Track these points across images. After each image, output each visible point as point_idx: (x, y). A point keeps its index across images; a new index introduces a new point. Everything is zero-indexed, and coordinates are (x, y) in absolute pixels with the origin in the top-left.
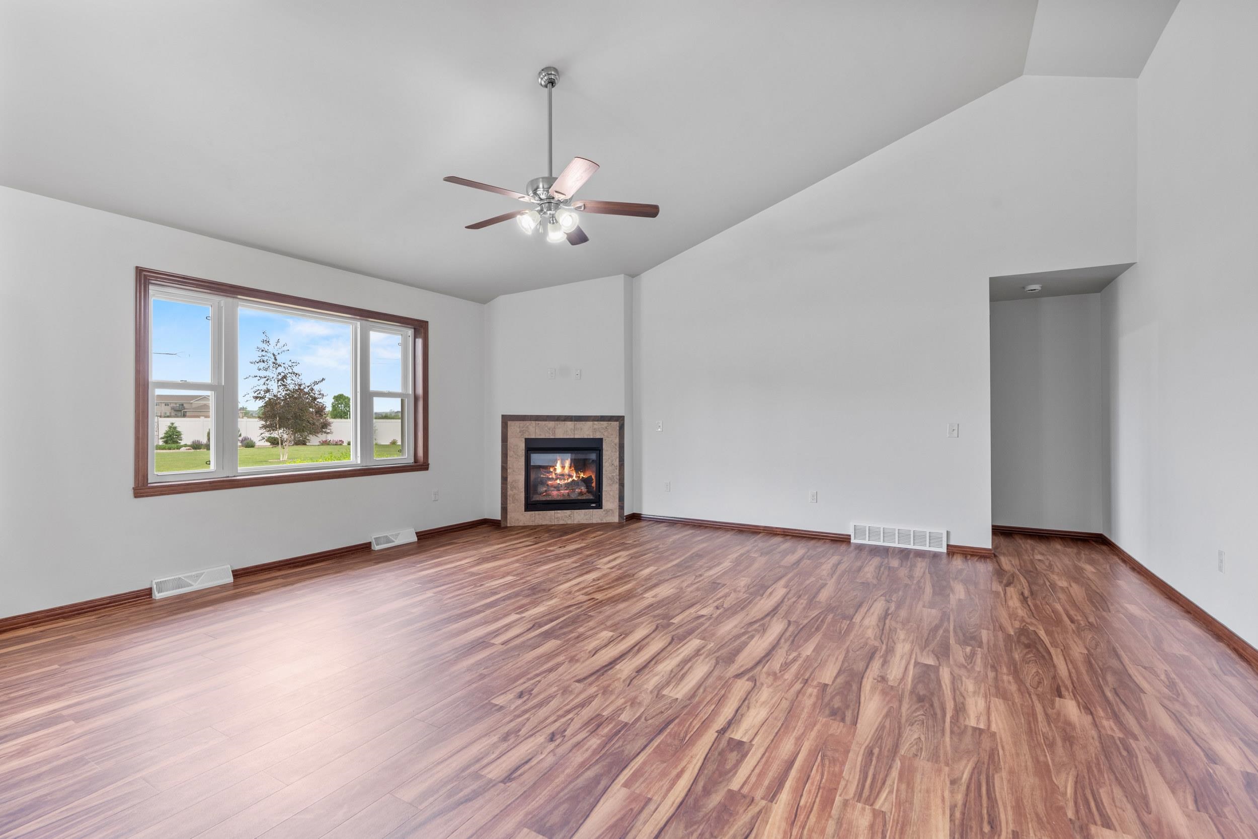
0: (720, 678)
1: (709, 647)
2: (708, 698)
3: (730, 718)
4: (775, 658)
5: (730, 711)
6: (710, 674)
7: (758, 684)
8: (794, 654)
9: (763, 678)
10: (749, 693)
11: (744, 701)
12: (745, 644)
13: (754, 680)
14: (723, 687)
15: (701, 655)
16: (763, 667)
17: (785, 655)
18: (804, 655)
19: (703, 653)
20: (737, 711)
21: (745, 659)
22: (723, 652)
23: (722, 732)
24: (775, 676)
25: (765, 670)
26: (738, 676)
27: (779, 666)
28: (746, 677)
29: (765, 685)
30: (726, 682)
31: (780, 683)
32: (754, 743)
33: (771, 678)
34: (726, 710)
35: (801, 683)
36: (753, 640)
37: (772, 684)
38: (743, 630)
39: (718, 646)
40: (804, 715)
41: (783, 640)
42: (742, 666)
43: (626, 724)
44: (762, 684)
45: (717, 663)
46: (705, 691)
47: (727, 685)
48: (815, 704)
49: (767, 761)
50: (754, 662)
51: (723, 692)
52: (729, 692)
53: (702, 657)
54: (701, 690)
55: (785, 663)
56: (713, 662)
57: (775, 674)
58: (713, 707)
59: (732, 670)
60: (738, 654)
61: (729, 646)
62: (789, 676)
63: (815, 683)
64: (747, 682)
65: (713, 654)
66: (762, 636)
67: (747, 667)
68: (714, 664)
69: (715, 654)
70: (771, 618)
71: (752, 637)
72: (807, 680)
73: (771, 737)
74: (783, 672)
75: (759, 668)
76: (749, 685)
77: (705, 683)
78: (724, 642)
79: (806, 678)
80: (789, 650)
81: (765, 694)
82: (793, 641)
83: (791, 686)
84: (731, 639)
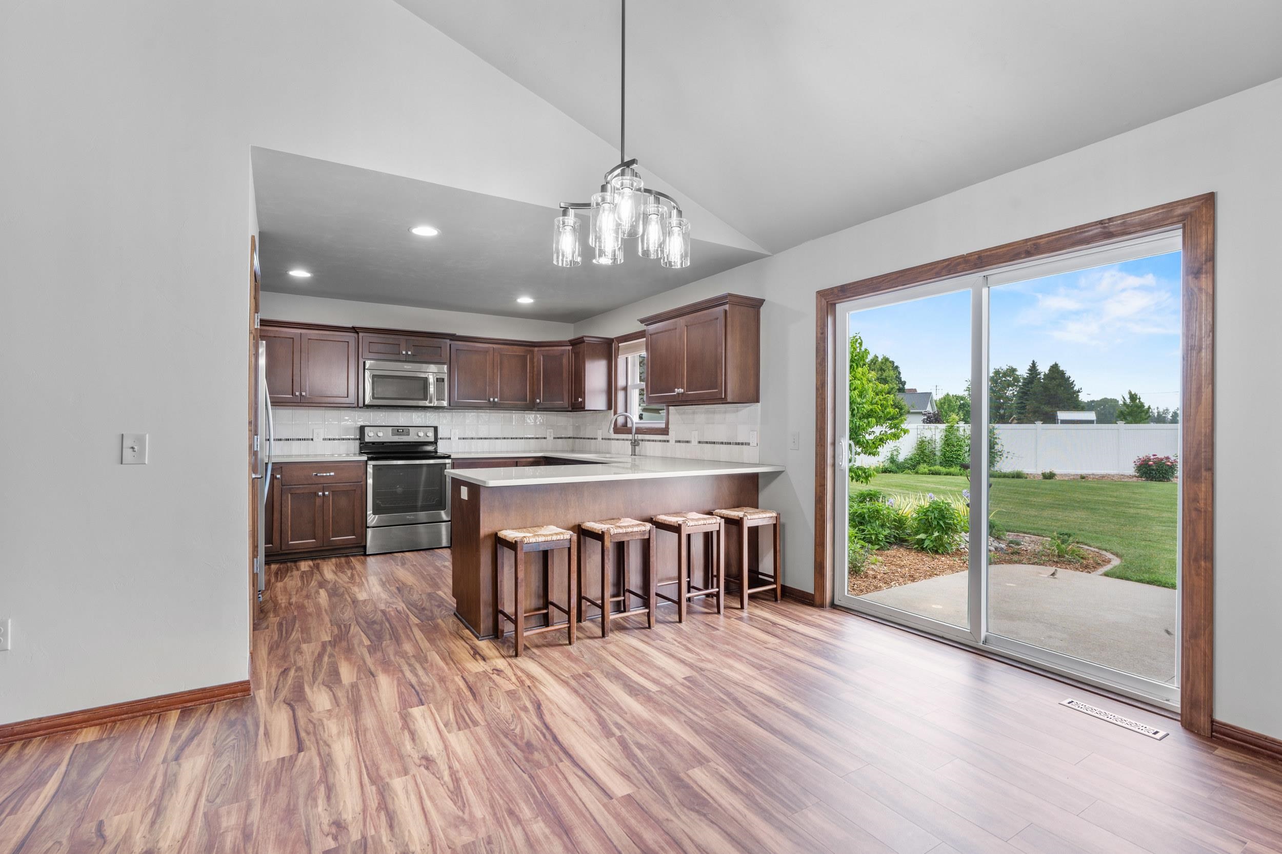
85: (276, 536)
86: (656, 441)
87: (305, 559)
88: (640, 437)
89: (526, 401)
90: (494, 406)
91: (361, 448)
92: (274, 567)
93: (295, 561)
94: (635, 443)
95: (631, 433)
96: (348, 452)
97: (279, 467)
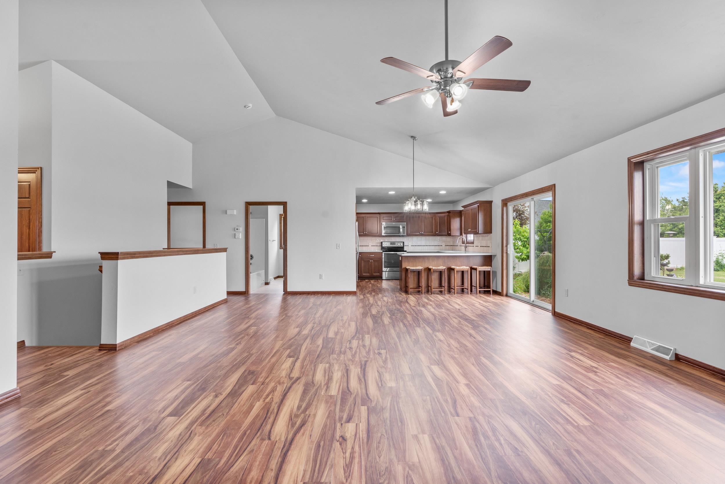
0: (307, 375)
1: (323, 391)
2: (308, 367)
3: (296, 363)
4: (280, 393)
5: (297, 365)
6: (313, 376)
7: (288, 377)
8: (268, 400)
9: (286, 380)
10: (291, 372)
11: (292, 369)
12: (302, 400)
13: (291, 378)
14: (304, 372)
15: (325, 385)
16: (287, 386)
17: (274, 398)
18: (262, 400)
19: (324, 387)
20: (294, 365)
21: (299, 388)
22: (313, 391)
23: (298, 359)
24: (279, 383)
25: (286, 385)
26: (298, 379)
27: (278, 389)
28: (294, 379)
29: (284, 377)
30: (303, 374)
31: (277, 380)
32: (285, 358)
33: (281, 381)
34: (299, 364)
35: (266, 382)
36: (297, 405)
37: (281, 378)
38: (307, 413)
39: (318, 393)
40: (266, 369)
41: (276, 411)
42: (299, 384)
43: (332, 354)
44: (286, 377)
45: (313, 382)
46: (311, 369)
47: (303, 373)
48: (261, 374)
49: (280, 355)
50: (293, 387)
51: (303, 370)
52: (300, 371)
53: (323, 384)
54: (313, 368)
55: (274, 392)
56: (315, 383)
57: (280, 384)
58: (305, 364)
59: (303, 381)
60: (303, 391)
61: (312, 395)
62: (272, 384)
63: (258, 384)
64: (293, 376)
65: (318, 387)
66: (292, 411)
67: (296, 384)
68: (314, 381)
69: (317, 387)
70: (287, 438)
71: (299, 407)
72: (262, 384)
73: (279, 361)
74: (275, 386)
75: (289, 385)
76: (292, 376)
77: (313, 371)
78: (316, 397)
79: (262, 386)
80: (271, 403)
81: (284, 374)
82: (268, 411)
83: (271, 380)
84: (312, 401)
85: (360, 272)
86: (471, 246)
87: (367, 279)
88: (467, 245)
89: (433, 233)
90: (422, 235)
91: (381, 249)
92: (359, 280)
93: (364, 279)
94: (466, 247)
95: (464, 244)
96: (378, 250)
97: (360, 253)
